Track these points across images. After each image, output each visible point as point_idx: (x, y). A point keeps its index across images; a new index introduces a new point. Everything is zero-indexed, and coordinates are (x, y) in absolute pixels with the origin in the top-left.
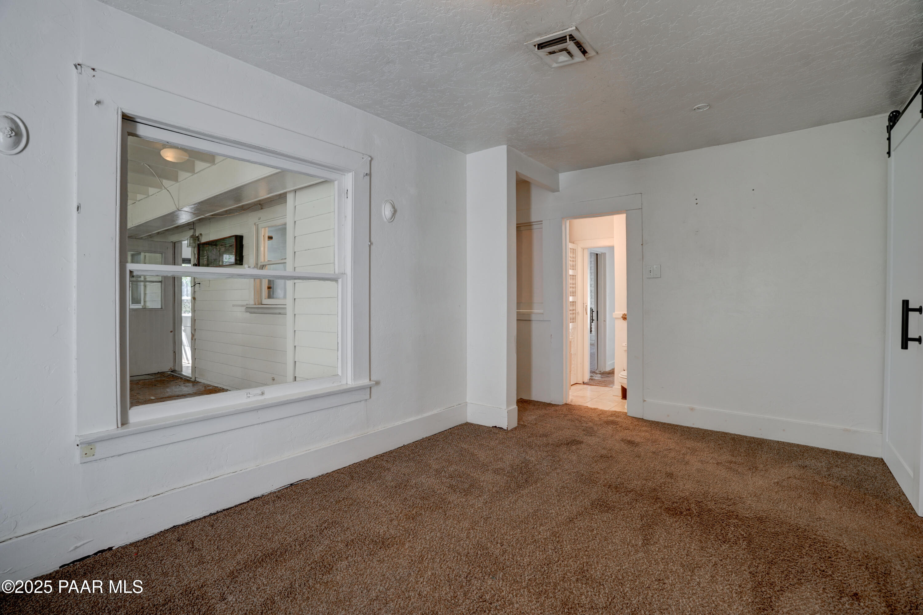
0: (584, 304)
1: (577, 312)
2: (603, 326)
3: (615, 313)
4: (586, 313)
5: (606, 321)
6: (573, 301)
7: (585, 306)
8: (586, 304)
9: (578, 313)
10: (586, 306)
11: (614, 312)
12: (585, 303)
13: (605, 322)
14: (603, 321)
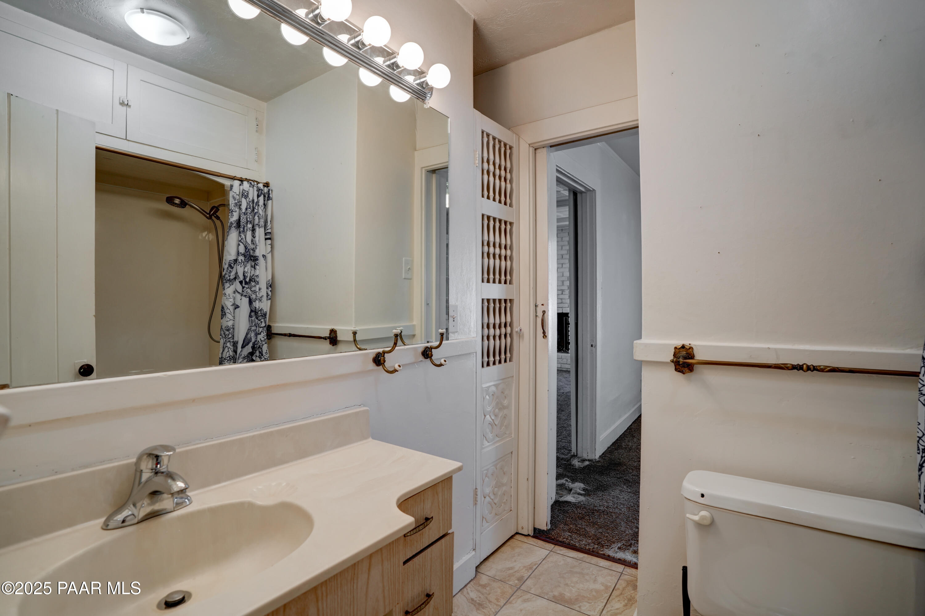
0: (536, 306)
1: (516, 329)
2: (589, 356)
3: (645, 340)
4: (545, 335)
5: (596, 346)
6: (503, 297)
7: (540, 314)
8: (543, 308)
9: (520, 334)
10: (544, 312)
11: (640, 338)
12: (539, 303)
13: (593, 348)
14: (589, 346)
